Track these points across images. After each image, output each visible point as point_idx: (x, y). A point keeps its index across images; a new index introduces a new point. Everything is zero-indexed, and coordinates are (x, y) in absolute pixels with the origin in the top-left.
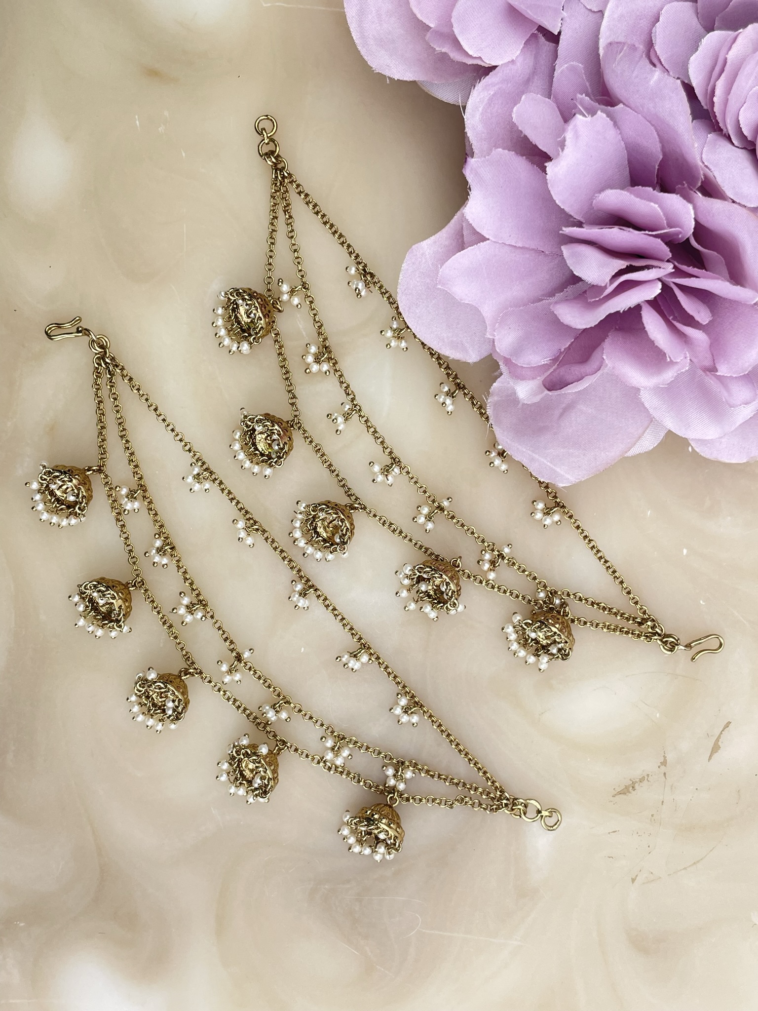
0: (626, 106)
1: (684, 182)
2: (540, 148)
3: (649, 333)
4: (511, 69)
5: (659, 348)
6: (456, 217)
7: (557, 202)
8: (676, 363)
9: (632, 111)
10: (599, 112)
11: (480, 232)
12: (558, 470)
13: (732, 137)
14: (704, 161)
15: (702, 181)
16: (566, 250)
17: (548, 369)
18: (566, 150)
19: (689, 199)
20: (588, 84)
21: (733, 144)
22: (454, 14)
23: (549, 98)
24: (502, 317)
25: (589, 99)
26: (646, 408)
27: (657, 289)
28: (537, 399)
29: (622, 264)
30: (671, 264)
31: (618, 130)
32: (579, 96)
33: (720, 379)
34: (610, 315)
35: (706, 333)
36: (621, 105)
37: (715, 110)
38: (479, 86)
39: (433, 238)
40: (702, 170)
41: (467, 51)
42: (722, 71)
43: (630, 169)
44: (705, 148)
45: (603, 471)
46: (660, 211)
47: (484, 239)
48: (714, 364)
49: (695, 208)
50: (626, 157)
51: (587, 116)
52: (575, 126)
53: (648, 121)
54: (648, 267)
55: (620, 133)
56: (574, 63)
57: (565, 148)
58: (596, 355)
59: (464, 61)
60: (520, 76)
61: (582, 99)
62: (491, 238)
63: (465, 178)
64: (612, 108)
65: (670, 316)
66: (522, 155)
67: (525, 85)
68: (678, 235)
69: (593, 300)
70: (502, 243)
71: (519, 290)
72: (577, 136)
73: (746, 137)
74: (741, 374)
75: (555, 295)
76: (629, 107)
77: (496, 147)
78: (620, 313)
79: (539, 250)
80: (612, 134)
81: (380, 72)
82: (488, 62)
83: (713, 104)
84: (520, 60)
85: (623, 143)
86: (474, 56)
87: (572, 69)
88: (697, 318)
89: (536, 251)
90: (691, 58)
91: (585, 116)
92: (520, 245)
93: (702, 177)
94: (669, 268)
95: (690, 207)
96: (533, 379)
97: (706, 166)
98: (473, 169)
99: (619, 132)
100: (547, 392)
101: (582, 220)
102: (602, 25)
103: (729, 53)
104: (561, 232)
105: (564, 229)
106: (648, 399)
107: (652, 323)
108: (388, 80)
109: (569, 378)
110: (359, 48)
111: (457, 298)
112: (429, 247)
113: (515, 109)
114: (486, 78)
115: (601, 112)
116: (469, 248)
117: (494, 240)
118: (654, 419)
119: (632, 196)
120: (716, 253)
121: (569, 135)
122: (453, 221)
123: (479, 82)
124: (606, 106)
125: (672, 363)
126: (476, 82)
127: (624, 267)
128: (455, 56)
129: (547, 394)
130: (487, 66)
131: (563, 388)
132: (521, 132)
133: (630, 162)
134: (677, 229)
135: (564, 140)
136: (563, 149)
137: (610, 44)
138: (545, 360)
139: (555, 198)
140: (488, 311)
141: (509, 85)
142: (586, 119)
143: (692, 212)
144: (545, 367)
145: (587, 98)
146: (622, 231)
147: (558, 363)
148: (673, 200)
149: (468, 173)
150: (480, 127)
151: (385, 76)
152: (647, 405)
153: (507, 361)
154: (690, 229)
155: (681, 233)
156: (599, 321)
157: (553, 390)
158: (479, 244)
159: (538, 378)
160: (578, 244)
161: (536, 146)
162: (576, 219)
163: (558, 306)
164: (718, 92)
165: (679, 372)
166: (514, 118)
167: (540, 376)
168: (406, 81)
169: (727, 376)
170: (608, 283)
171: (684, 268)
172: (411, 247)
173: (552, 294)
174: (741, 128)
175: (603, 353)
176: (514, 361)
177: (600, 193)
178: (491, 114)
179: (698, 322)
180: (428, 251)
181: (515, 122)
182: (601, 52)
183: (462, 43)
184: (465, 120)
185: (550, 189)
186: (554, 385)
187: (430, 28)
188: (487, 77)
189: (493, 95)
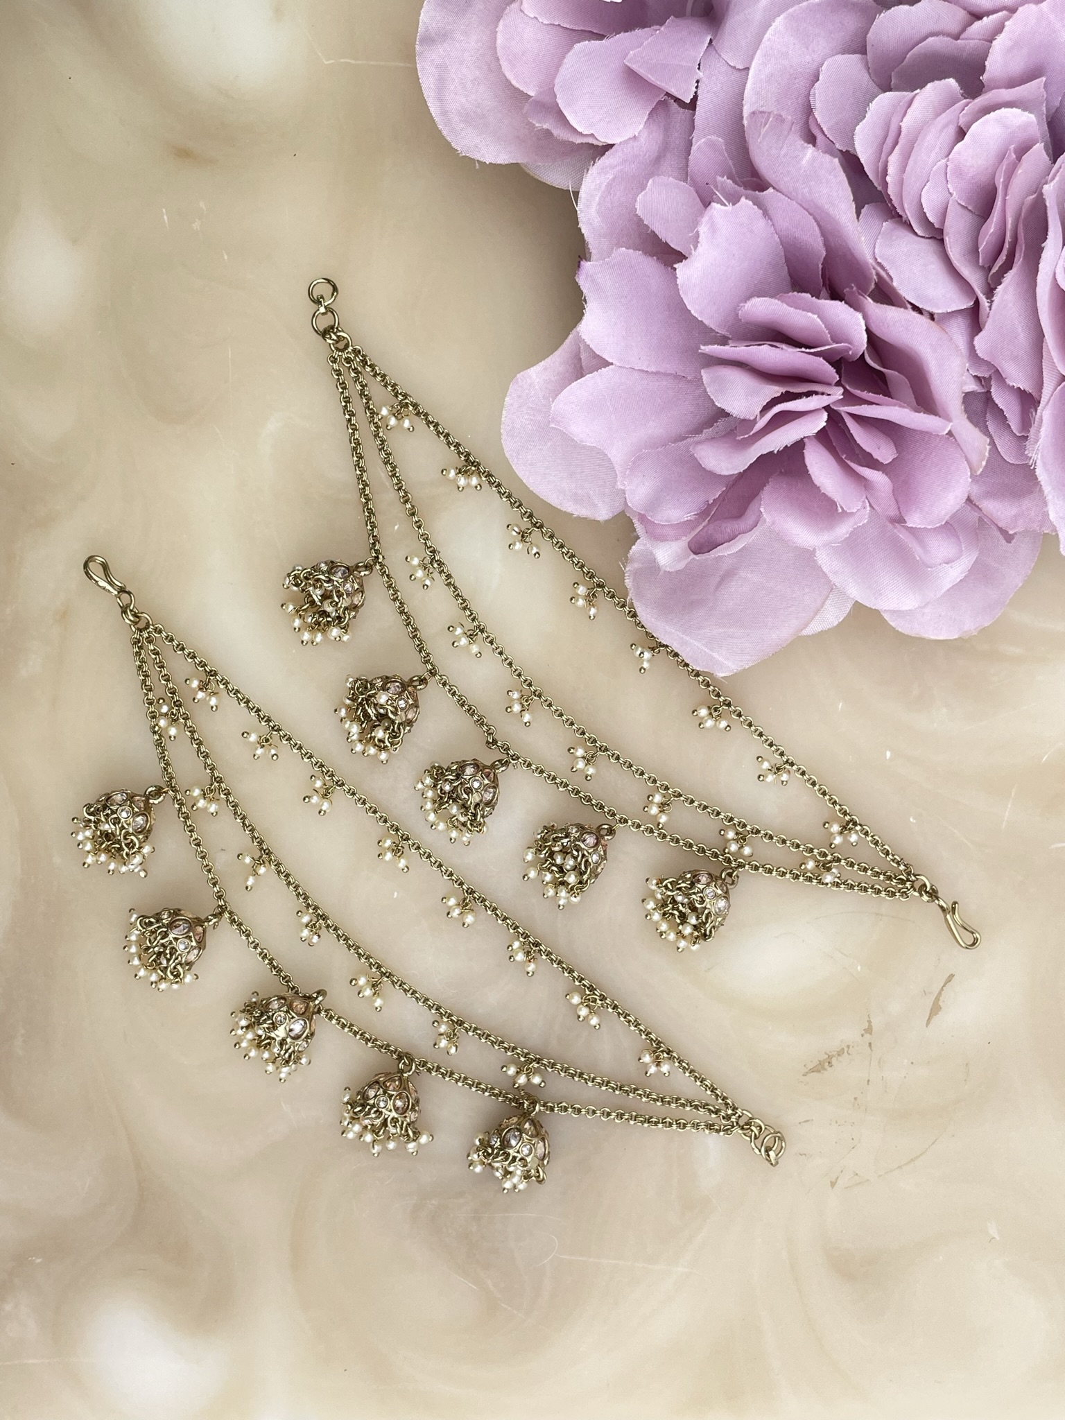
0: (777, 190)
1: (853, 285)
2: (672, 246)
3: (813, 477)
4: (633, 147)
5: (827, 496)
6: (571, 336)
7: (692, 312)
8: (852, 514)
9: (784, 197)
10: (743, 199)
11: (601, 354)
12: (716, 655)
13: (913, 225)
14: (877, 257)
15: (875, 283)
16: (705, 375)
17: (696, 527)
18: (700, 248)
19: (856, 306)
20: (731, 163)
21: (916, 234)
22: (557, 81)
23: (685, 180)
24: (636, 462)
25: (731, 182)
26: (824, 572)
27: (821, 421)
28: (681, 566)
29: (776, 390)
30: (841, 388)
31: (769, 221)
32: (719, 178)
33: (912, 531)
34: (762, 456)
35: (886, 475)
36: (771, 190)
37: (889, 193)
38: (594, 170)
39: (542, 364)
40: (874, 268)
41: (575, 127)
42: (896, 143)
43: (788, 269)
44: (878, 241)
45: (773, 655)
46: (821, 323)
47: (607, 364)
48: (900, 513)
49: (864, 318)
50: (783, 254)
51: (727, 204)
52: (711, 218)
53: (805, 209)
54: (808, 394)
55: (773, 225)
56: (714, 138)
57: (699, 245)
58: (753, 506)
59: (570, 140)
60: (645, 155)
61: (722, 183)
62: (614, 362)
63: (579, 286)
64: (761, 193)
65: (843, 455)
66: (652, 255)
67: (655, 164)
68: (848, 352)
69: (742, 437)
70: (630, 368)
71: (655, 427)
72: (713, 229)
73: (931, 224)
74: (938, 525)
75: (702, 432)
76: (780, 192)
77: (619, 245)
78: (774, 454)
79: (679, 375)
80: (761, 224)
81: (467, 155)
82: (603, 140)
83: (886, 184)
84: (645, 135)
85: (776, 237)
86: (585, 133)
87: (711, 145)
88: (877, 455)
89: (676, 376)
90: (857, 128)
91: (725, 205)
92: (653, 369)
93: (875, 277)
94: (838, 393)
95: (859, 316)
96: (676, 539)
97: (879, 264)
98: (590, 276)
99: (771, 223)
100: (693, 556)
101: (727, 334)
102: (746, 88)
103: (904, 119)
104: (700, 351)
105: (702, 347)
106: (825, 560)
107: (820, 465)
108: (477, 164)
109: (719, 537)
110: (440, 127)
111: (575, 439)
112: (538, 375)
113: (640, 197)
114: (601, 159)
115: (746, 198)
116: (588, 375)
117: (618, 364)
118: (834, 587)
119: (785, 305)
120: (896, 373)
121: (703, 229)
122: (567, 341)
123: (593, 165)
124: (755, 190)
125: (845, 514)
126: (590, 165)
127: (779, 394)
128: (559, 133)
129: (694, 559)
130: (600, 144)
131: (711, 550)
132: (647, 226)
133: (787, 261)
134: (842, 344)
135: (697, 235)
136: (696, 247)
137: (754, 113)
138: (689, 515)
139: (689, 308)
140: (617, 454)
141: (633, 166)
142: (726, 208)
143: (863, 323)
144: (690, 525)
145: (730, 182)
146: (773, 348)
147: (708, 519)
148: (837, 309)
149: (582, 280)
150: (597, 220)
151: (474, 159)
152: (825, 569)
153: (642, 518)
154: (862, 343)
155: (850, 349)
156: (748, 465)
157: (699, 553)
158: (600, 370)
159: (684, 538)
160: (723, 366)
161: (666, 244)
162: (718, 333)
163: (699, 447)
164: (891, 170)
165: (855, 526)
166: (638, 210)
167: (686, 536)
168: (501, 165)
169: (919, 528)
170: (759, 415)
171: (857, 392)
172: (515, 376)
173: (698, 430)
174: (925, 213)
175: (760, 505)
176: (649, 518)
177: (746, 302)
178: (612, 204)
179: (877, 460)
180: (538, 380)
181: (639, 215)
182: (745, 122)
183: (569, 117)
184: (578, 212)
185: (682, 296)
186: (701, 547)
187: (531, 97)
188: (603, 157)
189: (613, 179)
